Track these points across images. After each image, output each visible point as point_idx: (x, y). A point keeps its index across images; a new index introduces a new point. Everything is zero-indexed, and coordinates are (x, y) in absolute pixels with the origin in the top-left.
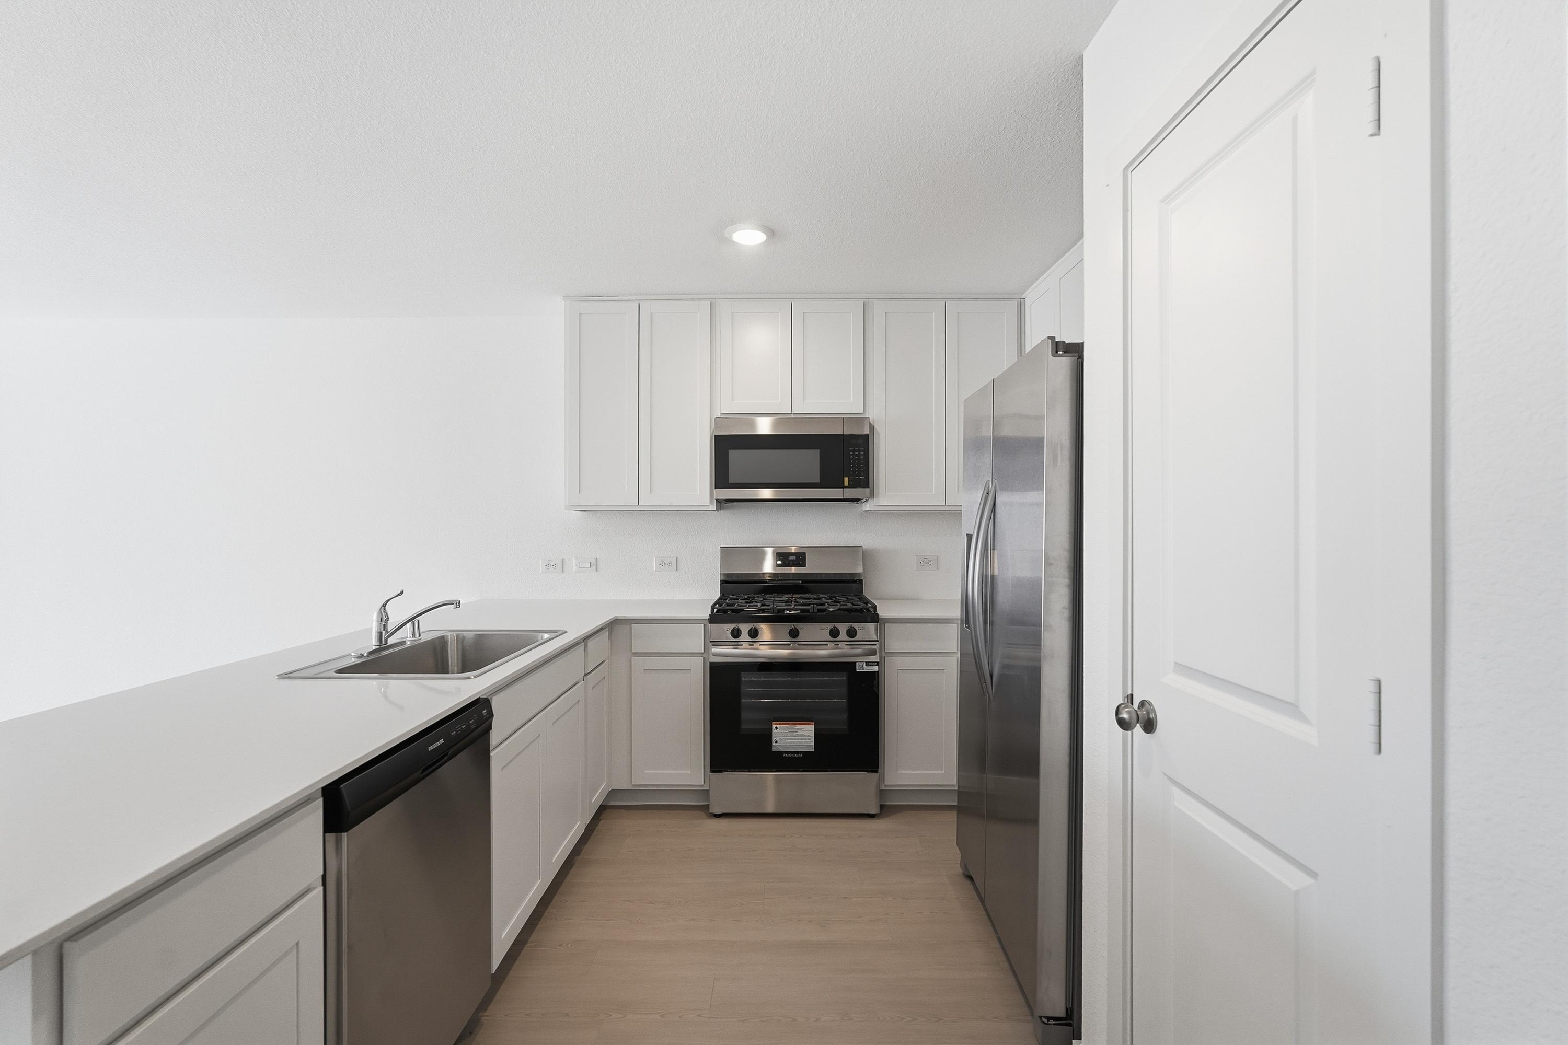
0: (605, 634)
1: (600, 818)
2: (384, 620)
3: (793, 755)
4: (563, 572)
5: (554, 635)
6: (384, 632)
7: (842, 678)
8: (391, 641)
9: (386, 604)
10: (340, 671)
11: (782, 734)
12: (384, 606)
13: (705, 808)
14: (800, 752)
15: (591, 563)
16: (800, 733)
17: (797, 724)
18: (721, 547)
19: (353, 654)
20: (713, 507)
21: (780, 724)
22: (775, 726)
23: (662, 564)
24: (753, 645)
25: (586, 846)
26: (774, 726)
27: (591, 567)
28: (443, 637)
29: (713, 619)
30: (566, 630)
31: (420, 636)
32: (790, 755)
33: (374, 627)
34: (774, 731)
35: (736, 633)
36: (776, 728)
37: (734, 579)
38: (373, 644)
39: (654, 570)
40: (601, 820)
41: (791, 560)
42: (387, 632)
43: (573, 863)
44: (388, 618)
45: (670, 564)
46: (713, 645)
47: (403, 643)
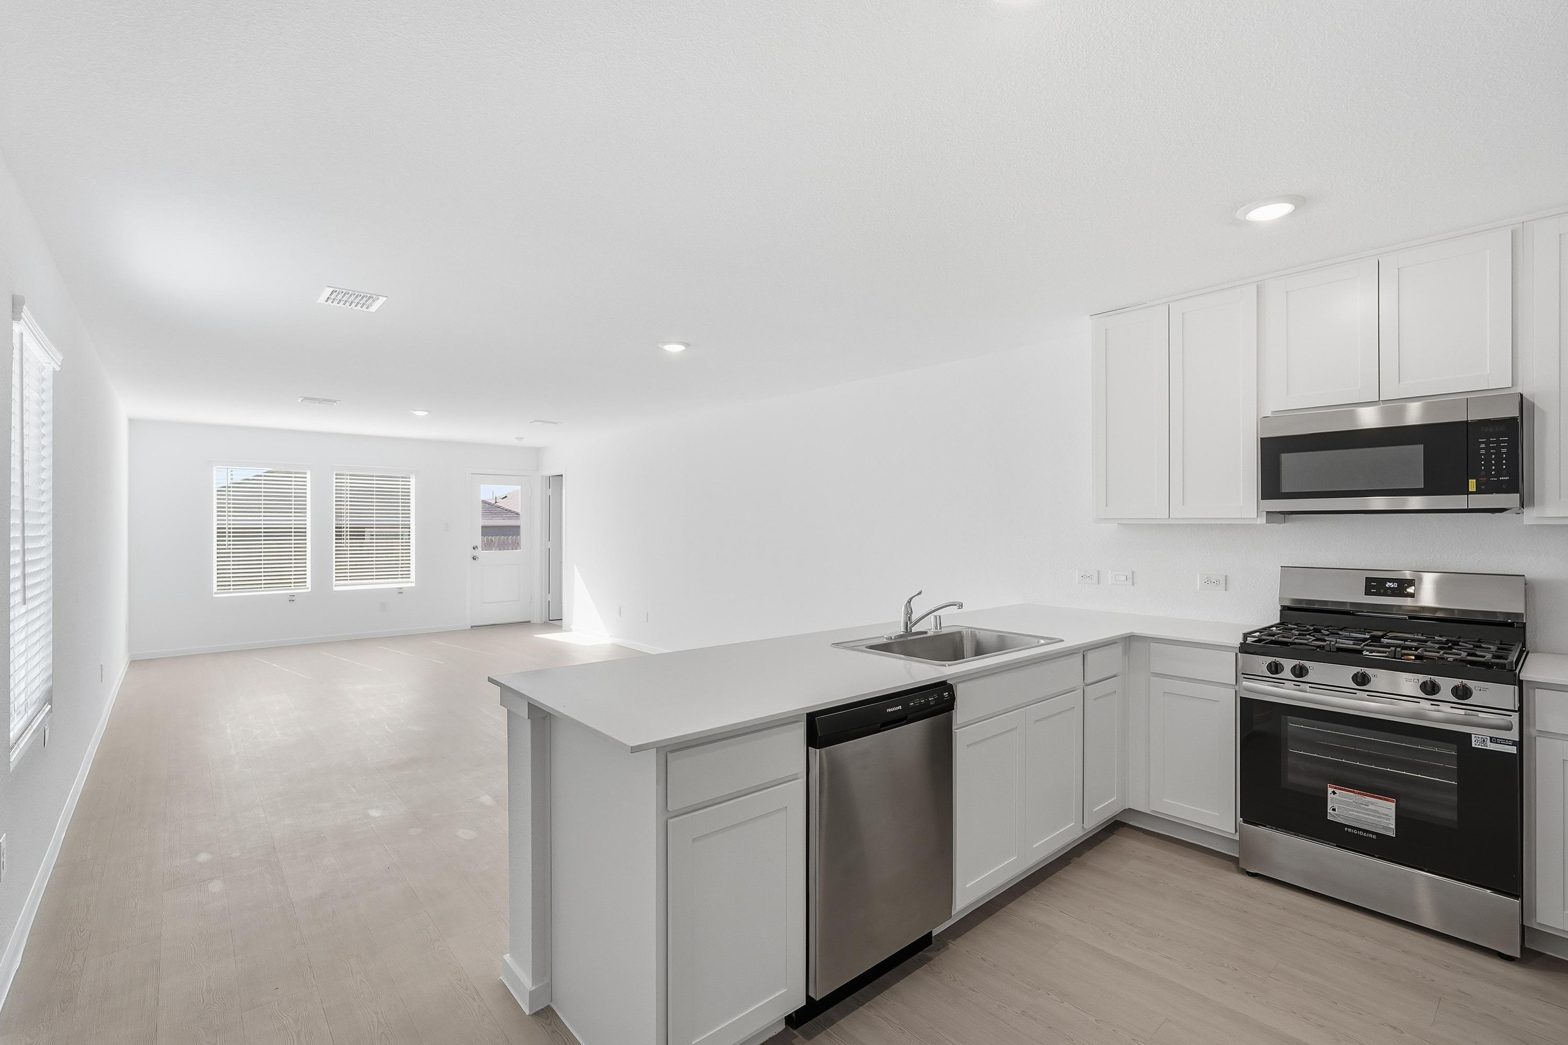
0: (1118, 650)
1: (1114, 832)
2: (909, 612)
3: (1361, 833)
4: (1099, 584)
5: (1049, 641)
6: (909, 622)
7: (1451, 751)
8: (914, 630)
9: (911, 601)
10: (872, 647)
11: (1341, 802)
12: (909, 602)
13: (1235, 860)
14: (1373, 833)
15: (1126, 576)
16: (1371, 807)
17: (1366, 795)
18: (1281, 567)
19: (885, 636)
20: (1262, 520)
21: (1340, 789)
22: (1333, 790)
23: (1208, 581)
24: (1299, 686)
25: (1089, 852)
26: (1330, 790)
27: (1127, 580)
28: (960, 632)
29: (1245, 648)
30: (1064, 639)
31: (940, 629)
32: (1355, 832)
33: (902, 618)
34: (1330, 796)
35: (1275, 669)
36: (1334, 793)
37: (1304, 606)
38: (901, 630)
39: (1198, 589)
40: (1114, 834)
41: (1390, 588)
42: (911, 623)
43: (1071, 861)
44: (912, 612)
45: (1217, 582)
46: (1244, 678)
47: (925, 633)
